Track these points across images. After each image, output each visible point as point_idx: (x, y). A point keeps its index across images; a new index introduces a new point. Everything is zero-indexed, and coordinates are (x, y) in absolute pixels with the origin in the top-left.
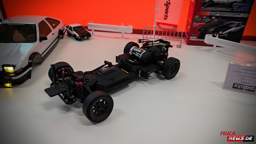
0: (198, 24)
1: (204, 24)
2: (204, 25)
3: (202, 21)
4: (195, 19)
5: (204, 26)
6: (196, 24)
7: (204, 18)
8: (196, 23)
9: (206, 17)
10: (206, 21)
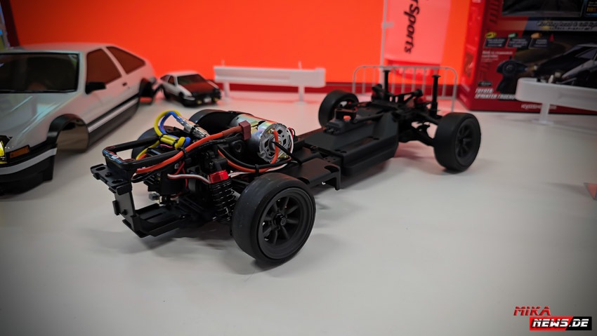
0: (495, 55)
1: (511, 53)
2: (510, 57)
3: (506, 47)
4: (487, 42)
5: (513, 60)
6: (491, 54)
7: (511, 39)
8: (489, 52)
9: (517, 35)
10: (516, 46)
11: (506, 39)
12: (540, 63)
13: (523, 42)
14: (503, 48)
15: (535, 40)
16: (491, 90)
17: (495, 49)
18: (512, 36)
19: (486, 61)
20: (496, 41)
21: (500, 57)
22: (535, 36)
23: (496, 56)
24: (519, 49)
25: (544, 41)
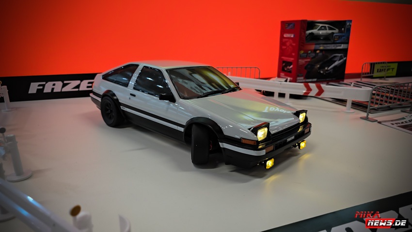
11: (307, 53)
12: (320, 63)
13: (313, 55)
14: (306, 58)
15: (318, 53)
16: (302, 78)
17: (303, 58)
18: (310, 52)
19: (300, 64)
20: (304, 55)
21: (306, 62)
22: (318, 52)
23: (304, 62)
24: (312, 58)
25: (321, 54)
